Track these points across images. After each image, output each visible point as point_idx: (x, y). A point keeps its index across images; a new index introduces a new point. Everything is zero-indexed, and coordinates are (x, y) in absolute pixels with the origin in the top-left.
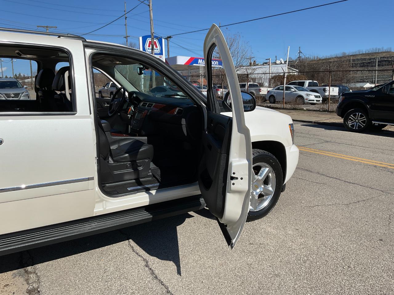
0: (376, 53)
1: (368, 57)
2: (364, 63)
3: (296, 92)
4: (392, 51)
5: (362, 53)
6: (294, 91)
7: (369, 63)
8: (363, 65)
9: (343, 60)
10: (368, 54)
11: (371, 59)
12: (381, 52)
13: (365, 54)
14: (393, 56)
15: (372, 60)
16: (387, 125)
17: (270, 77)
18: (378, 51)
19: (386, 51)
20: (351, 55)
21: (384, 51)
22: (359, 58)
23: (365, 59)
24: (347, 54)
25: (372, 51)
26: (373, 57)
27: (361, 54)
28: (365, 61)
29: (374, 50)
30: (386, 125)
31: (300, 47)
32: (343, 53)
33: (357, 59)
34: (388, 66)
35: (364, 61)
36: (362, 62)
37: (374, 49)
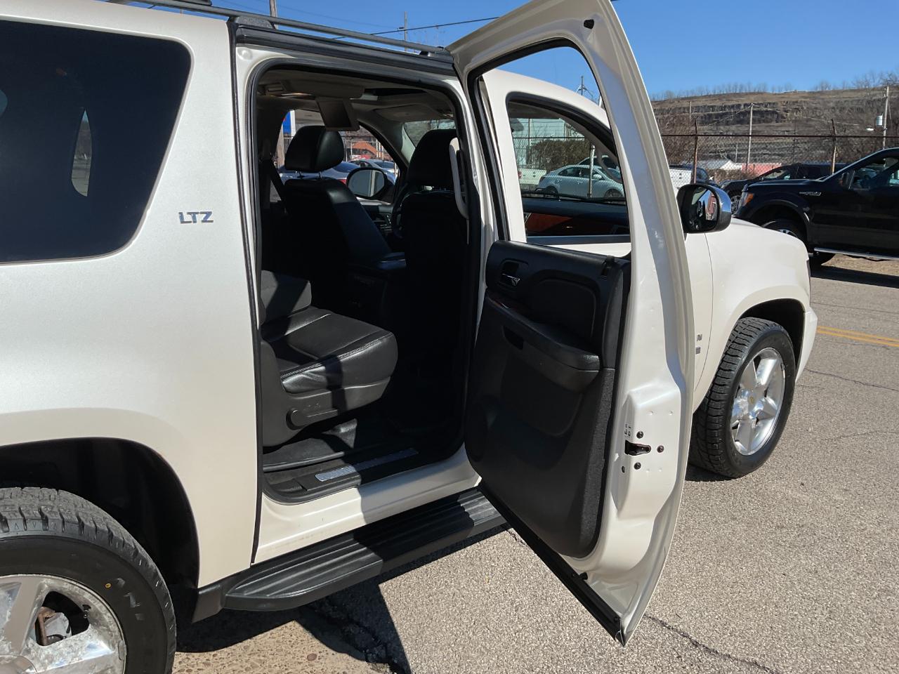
0: (735, 95)
1: (718, 103)
2: (710, 116)
3: (604, 179)
4: (768, 92)
5: (706, 94)
6: (600, 179)
7: (721, 116)
8: (707, 120)
9: (667, 108)
10: (720, 95)
11: (725, 106)
12: (747, 94)
13: (714, 96)
14: (770, 103)
15: (727, 110)
16: (833, 255)
17: (531, 145)
18: (740, 90)
19: (757, 91)
20: (683, 97)
21: (752, 91)
22: (700, 104)
23: (712, 107)
24: (675, 96)
25: (726, 90)
26: (730, 104)
27: (705, 96)
28: (713, 111)
29: (731, 89)
30: (830, 256)
31: (582, 77)
32: (667, 92)
33: (696, 107)
34: (759, 125)
35: (711, 112)
36: (706, 113)
37: (732, 86)
